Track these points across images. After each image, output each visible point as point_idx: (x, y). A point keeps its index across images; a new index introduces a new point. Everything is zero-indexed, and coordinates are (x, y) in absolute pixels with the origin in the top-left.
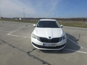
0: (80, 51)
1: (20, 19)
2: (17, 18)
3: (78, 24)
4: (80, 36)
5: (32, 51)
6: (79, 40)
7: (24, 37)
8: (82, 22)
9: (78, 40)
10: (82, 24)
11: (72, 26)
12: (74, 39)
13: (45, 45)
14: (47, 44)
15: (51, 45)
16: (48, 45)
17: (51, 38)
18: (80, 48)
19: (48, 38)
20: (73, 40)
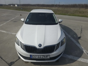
0: (83, 58)
1: (16, 6)
2: (12, 4)
3: (80, 12)
4: (82, 31)
5: (17, 60)
6: (81, 38)
7: (13, 34)
8: (84, 9)
9: (79, 38)
10: (83, 12)
11: (73, 16)
12: (75, 36)
13: (33, 57)
14: (35, 56)
15: (42, 57)
16: (37, 56)
17: (42, 47)
18: (83, 52)
19: (38, 47)
20: (74, 38)
